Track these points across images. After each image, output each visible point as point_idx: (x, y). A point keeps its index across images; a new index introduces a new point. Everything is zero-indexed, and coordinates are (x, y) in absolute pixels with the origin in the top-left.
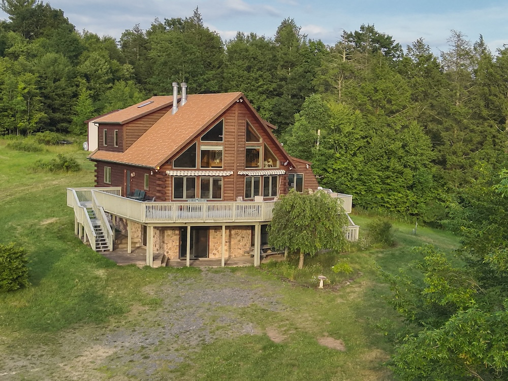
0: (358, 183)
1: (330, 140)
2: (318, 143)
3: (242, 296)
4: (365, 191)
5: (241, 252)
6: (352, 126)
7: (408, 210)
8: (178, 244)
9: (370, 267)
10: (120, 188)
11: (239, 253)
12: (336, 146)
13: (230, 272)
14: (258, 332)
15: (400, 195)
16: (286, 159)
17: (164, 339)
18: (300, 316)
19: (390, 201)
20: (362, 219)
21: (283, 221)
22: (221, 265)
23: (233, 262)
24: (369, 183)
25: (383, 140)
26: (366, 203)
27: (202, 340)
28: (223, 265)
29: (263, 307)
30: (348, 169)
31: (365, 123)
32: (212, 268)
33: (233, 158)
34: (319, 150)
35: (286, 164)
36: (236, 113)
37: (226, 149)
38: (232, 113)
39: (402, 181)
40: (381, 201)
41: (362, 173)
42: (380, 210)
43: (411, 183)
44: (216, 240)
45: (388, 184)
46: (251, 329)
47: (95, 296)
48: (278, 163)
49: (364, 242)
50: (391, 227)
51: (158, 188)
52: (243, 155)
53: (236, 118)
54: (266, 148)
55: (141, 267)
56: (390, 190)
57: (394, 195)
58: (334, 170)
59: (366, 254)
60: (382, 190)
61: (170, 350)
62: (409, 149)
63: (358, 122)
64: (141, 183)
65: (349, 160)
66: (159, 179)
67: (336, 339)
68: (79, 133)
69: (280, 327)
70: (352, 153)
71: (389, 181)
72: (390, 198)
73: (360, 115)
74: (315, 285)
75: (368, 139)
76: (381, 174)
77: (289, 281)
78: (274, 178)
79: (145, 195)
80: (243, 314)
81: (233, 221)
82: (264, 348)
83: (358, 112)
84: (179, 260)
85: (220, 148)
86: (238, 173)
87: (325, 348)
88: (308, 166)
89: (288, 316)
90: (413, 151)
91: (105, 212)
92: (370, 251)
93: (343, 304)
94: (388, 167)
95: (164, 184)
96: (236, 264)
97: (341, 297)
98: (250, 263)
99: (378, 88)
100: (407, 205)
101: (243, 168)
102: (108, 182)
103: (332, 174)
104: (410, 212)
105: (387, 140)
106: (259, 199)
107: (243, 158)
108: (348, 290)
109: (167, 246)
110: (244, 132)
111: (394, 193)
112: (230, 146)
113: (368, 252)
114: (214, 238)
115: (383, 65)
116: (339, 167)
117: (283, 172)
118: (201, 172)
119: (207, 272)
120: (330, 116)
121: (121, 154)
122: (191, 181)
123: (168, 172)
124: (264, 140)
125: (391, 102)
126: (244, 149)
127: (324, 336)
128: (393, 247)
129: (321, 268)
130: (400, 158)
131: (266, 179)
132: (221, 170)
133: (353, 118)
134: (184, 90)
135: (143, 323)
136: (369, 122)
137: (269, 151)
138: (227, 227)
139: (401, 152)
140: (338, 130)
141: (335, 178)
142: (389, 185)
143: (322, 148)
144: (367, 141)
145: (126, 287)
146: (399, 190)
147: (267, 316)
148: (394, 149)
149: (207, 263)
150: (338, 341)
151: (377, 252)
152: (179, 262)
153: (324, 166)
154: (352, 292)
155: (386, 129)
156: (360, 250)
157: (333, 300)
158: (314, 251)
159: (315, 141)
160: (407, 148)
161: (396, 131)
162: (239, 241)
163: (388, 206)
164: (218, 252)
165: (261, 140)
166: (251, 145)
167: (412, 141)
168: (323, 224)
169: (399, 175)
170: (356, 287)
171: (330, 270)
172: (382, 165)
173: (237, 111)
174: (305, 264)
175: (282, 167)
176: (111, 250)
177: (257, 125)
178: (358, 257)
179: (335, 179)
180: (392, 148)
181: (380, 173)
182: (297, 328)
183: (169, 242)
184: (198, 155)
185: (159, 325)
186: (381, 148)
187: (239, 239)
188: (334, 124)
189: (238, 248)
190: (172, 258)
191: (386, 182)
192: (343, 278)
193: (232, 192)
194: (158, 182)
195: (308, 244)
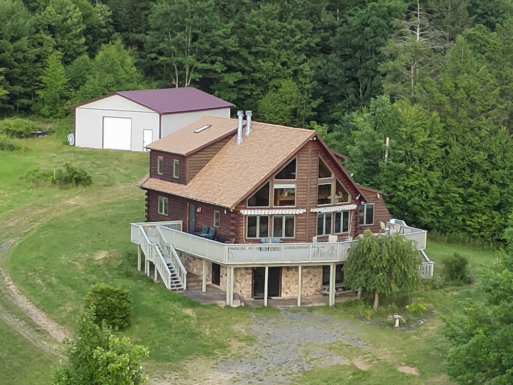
0: (435, 203)
1: (401, 152)
2: (386, 155)
3: (326, 334)
4: (443, 212)
5: (313, 290)
6: (428, 132)
7: (495, 235)
8: (251, 283)
9: (443, 306)
10: (181, 222)
11: (311, 292)
12: (408, 158)
13: (308, 311)
14: (346, 362)
15: (485, 217)
16: (358, 193)
17: (269, 367)
18: (380, 350)
19: (473, 224)
20: (439, 246)
21: (360, 262)
22: (297, 305)
23: (307, 302)
24: (447, 202)
25: (465, 150)
26: (444, 226)
27: (301, 368)
28: (299, 304)
29: (347, 343)
30: (423, 186)
31: (444, 127)
32: (289, 307)
33: (305, 196)
34: (388, 164)
35: (357, 198)
36: (310, 151)
37: (300, 187)
38: (305, 151)
39: (488, 200)
40: (462, 223)
41: (440, 191)
42: (461, 235)
43: (497, 202)
44: (287, 279)
45: (470, 203)
46: (339, 360)
47: (194, 333)
48: (350, 197)
49: (440, 280)
50: (467, 263)
51: (232, 228)
52: (315, 192)
53: (309, 156)
54: (337, 183)
55: (223, 306)
56: (473, 211)
57: (478, 217)
58: (406, 187)
59: (441, 293)
60: (463, 210)
61: (277, 375)
62: (496, 161)
63: (435, 127)
64: (209, 219)
65: (423, 175)
66: (233, 219)
67: (411, 367)
68: (49, 114)
69: (365, 358)
70: (427, 166)
71: (471, 200)
72: (473, 220)
73: (438, 119)
74: (392, 325)
75: (447, 147)
76: (462, 192)
77: (367, 320)
78: (346, 213)
79: (215, 233)
80: (331, 349)
81: (310, 261)
82: (354, 374)
83: (435, 114)
84: (252, 299)
85: (293, 186)
86: (311, 211)
87: (403, 373)
88: (379, 196)
89: (370, 350)
90: (500, 163)
91: (176, 250)
92: (446, 289)
93: (417, 340)
94: (471, 183)
95: (238, 223)
96: (311, 303)
97: (416, 334)
98: (324, 302)
99: (459, 86)
100: (493, 228)
101: (315, 205)
102: (163, 213)
103: (403, 192)
104: (497, 237)
105: (469, 150)
106: (333, 238)
107: (315, 196)
108: (422, 328)
109: (240, 285)
110: (317, 169)
111: (478, 215)
112: (302, 184)
113: (442, 290)
114: (286, 277)
115: (465, 55)
116: (412, 183)
117: (354, 207)
118: (274, 210)
119: (285, 311)
120: (401, 123)
121: (182, 186)
122: (264, 219)
123: (242, 211)
124: (335, 175)
125: (475, 102)
126: (316, 186)
127: (402, 365)
128: (469, 284)
129: (396, 307)
130: (485, 172)
131: (338, 215)
132: (294, 208)
133: (429, 122)
134: (249, 118)
135: (246, 356)
136: (449, 126)
137: (340, 185)
138: (303, 268)
139: (486, 166)
140: (411, 139)
141: (407, 196)
142: (472, 204)
143: (391, 162)
144: (446, 150)
145: (218, 326)
146: (483, 211)
147: (352, 350)
148: (477, 161)
149: (283, 302)
150: (414, 369)
151: (452, 290)
152: (253, 301)
153: (394, 183)
154: (425, 330)
155: (469, 136)
156: (434, 288)
157: (408, 336)
158: (389, 292)
159: (382, 152)
160: (494, 160)
161: (481, 138)
162: (311, 279)
163: (471, 230)
164: (290, 290)
165: (333, 176)
166: (324, 181)
167: (499, 151)
168: (398, 266)
169: (485, 193)
170: (429, 326)
171: (405, 310)
172: (463, 180)
173: (310, 149)
174: (380, 304)
175: (353, 201)
176: (185, 289)
177: (329, 160)
178: (432, 296)
179: (407, 198)
180: (475, 160)
181: (461, 190)
182: (378, 360)
183: (242, 281)
184: (272, 194)
185: (261, 357)
186: (462, 160)
187: (311, 277)
188: (406, 133)
189: (310, 287)
190: (245, 297)
191: (468, 201)
192: (418, 318)
193: (304, 230)
194: (232, 221)
195: (385, 285)
